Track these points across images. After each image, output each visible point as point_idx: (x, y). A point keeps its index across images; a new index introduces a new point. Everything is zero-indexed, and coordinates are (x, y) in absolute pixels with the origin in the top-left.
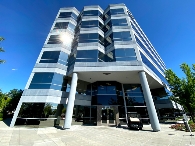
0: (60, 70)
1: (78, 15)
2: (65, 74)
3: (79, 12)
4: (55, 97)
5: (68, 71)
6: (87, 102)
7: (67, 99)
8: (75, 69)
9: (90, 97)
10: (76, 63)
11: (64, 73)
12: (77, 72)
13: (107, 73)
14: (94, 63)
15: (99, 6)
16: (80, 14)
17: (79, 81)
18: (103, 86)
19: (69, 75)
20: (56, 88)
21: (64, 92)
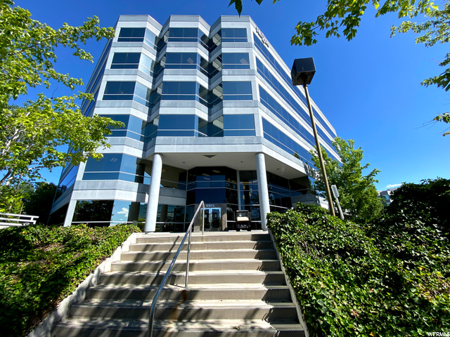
0: (132, 149)
1: (157, 33)
2: (140, 156)
3: (161, 27)
4: (128, 192)
5: (145, 150)
6: (179, 200)
7: (147, 195)
8: (158, 149)
9: (184, 193)
10: (158, 138)
11: (139, 153)
12: (160, 154)
13: (210, 156)
14: (188, 138)
15: (200, 19)
16: (161, 32)
17: (164, 167)
18: (208, 175)
19: (146, 157)
20: (127, 178)
21: (142, 185)
